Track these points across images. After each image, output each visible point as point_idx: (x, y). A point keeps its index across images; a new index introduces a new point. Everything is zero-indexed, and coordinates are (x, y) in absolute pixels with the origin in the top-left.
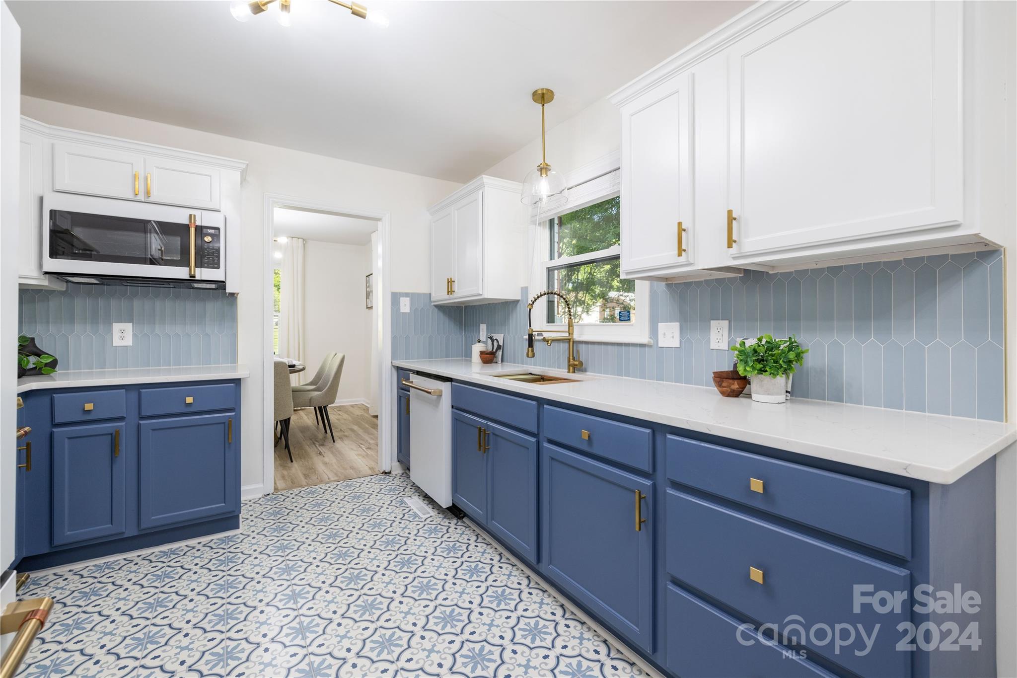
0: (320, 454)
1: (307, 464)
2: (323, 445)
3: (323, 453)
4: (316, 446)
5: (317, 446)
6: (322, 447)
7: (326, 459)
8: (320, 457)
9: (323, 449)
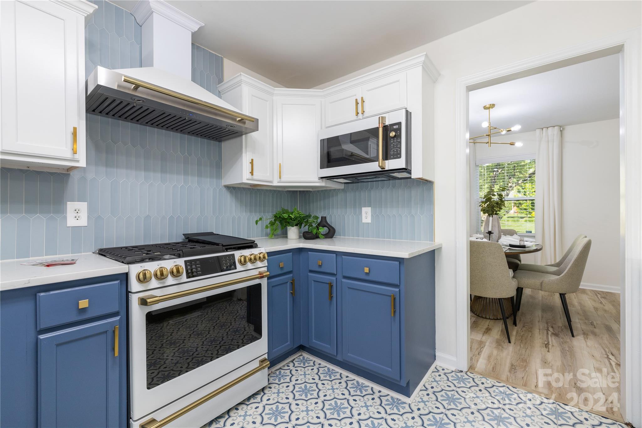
0: (547, 345)
1: (524, 352)
2: (556, 335)
3: (550, 346)
4: (548, 334)
5: (550, 333)
6: (553, 337)
7: (549, 357)
8: (546, 350)
9: (553, 340)
